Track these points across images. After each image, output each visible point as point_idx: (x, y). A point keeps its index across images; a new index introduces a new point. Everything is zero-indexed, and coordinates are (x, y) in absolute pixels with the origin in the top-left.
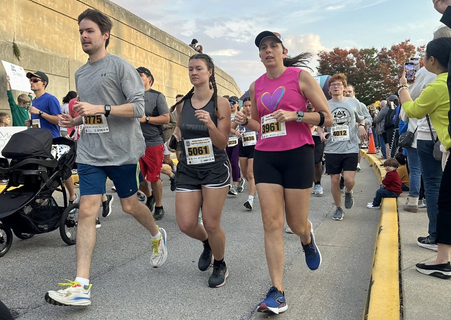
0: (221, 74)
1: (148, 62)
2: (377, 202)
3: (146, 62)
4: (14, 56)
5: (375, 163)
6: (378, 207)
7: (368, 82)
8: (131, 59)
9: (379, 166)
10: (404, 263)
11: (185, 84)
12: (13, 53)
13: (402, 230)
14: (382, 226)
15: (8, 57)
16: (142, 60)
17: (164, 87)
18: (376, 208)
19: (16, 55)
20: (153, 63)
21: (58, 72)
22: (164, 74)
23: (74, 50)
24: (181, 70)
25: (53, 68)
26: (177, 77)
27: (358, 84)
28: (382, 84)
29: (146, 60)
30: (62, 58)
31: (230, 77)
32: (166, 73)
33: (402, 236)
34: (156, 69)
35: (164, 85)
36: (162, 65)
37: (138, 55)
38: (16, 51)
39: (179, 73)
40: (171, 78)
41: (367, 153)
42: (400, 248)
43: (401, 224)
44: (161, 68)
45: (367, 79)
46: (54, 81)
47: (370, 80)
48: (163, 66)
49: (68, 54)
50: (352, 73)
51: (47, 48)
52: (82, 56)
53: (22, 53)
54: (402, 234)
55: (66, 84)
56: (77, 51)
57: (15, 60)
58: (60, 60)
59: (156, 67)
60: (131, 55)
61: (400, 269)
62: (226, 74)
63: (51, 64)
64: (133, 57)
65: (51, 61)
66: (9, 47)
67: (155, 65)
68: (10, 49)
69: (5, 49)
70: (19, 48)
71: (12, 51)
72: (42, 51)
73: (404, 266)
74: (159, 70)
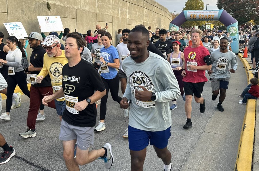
2: (245, 101)
3: (118, 6)
4: (48, 9)
5: (246, 67)
6: (245, 104)
7: (247, 8)
8: (110, 5)
10: (255, 157)
11: (139, 16)
12: (47, 8)
13: (256, 129)
14: (245, 124)
15: (44, 10)
16: (116, 4)
18: (244, 104)
19: (49, 9)
20: (122, 6)
21: (71, 16)
22: (128, 11)
23: (79, 2)
25: (68, 14)
26: (135, 12)
27: (241, 9)
28: (255, 10)
29: (118, 4)
30: (73, 8)
31: (166, 9)
33: (256, 134)
34: (123, 9)
36: (127, 6)
37: (114, 2)
38: (48, 6)
41: (243, 58)
42: (254, 144)
43: (256, 124)
45: (247, 7)
46: (68, 21)
48: (128, 7)
49: (76, 6)
51: (65, 3)
52: (83, 6)
53: (52, 7)
54: (256, 132)
55: (75, 23)
56: (80, 3)
57: (48, 11)
58: (72, 9)
60: (110, 3)
61: (253, 161)
62: (163, 7)
63: (67, 12)
64: (111, 3)
65: (67, 10)
66: (45, 4)
67: (123, 7)
68: (45, 6)
69: (43, 6)
70: (50, 5)
71: (46, 6)
72: (62, 5)
73: (255, 160)
74: (125, 9)
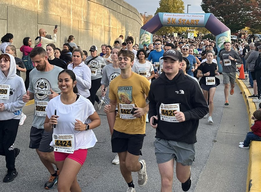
0: (127, 7)
1: (71, 3)
2: (247, 144)
5: (244, 92)
6: (248, 148)
7: (240, 12)
9: (247, 97)
11: (99, 18)
14: (251, 180)
17: (83, 22)
18: (246, 148)
20: (75, 4)
22: (83, 11)
24: (96, 7)
26: (93, 13)
27: (233, 13)
28: (251, 14)
30: (2, 4)
31: (134, 9)
32: (84, 10)
34: (77, 7)
35: (82, 20)
36: (81, 4)
39: (95, 10)
40: (88, 14)
41: (238, 79)
44: (81, 7)
47: (242, 10)
48: (83, 6)
49: (7, 1)
50: (228, 4)
59: (76, 6)
62: (131, 7)
67: (76, 5)
74: (79, 8)
